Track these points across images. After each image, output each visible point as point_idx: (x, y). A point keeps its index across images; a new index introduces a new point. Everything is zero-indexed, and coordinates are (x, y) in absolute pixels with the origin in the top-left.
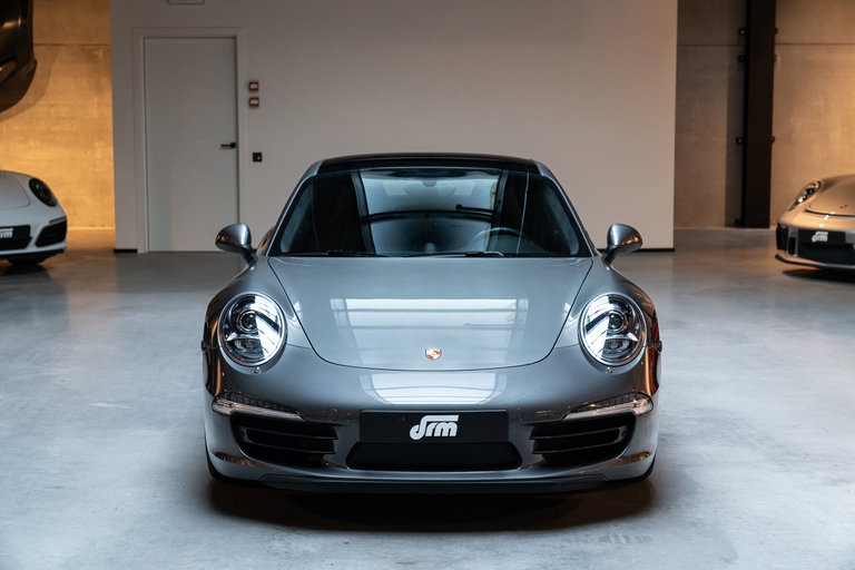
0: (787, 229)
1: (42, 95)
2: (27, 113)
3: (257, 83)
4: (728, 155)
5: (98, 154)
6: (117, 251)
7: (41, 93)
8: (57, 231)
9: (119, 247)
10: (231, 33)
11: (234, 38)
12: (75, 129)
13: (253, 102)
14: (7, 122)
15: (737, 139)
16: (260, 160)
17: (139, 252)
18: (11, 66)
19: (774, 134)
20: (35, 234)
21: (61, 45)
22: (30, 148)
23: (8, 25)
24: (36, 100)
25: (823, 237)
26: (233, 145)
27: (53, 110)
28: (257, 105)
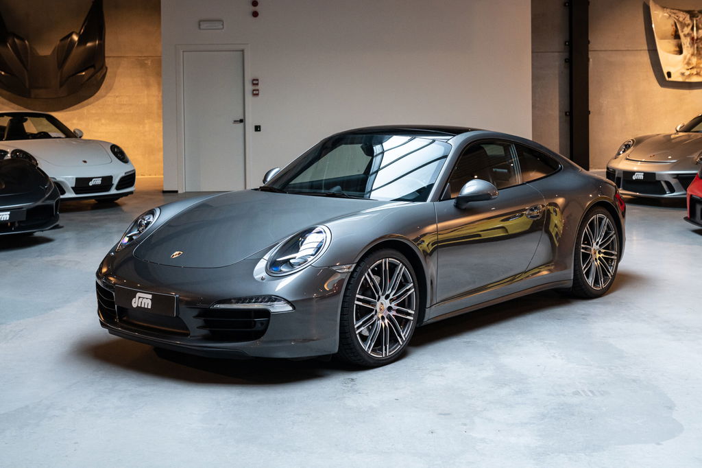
0: (614, 171)
1: (110, 90)
2: (101, 101)
3: (257, 80)
4: (560, 123)
5: (147, 128)
6: (164, 192)
7: (110, 88)
8: (129, 180)
9: (165, 189)
10: (241, 47)
11: (243, 51)
12: (132, 112)
13: (255, 92)
14: (86, 107)
15: (566, 113)
16: (260, 130)
17: (179, 192)
18: (91, 71)
19: (590, 109)
20: (115, 182)
21: (124, 57)
22: (102, 124)
23: (89, 44)
24: (107, 93)
25: (641, 176)
26: (241, 121)
27: (117, 99)
28: (257, 94)
